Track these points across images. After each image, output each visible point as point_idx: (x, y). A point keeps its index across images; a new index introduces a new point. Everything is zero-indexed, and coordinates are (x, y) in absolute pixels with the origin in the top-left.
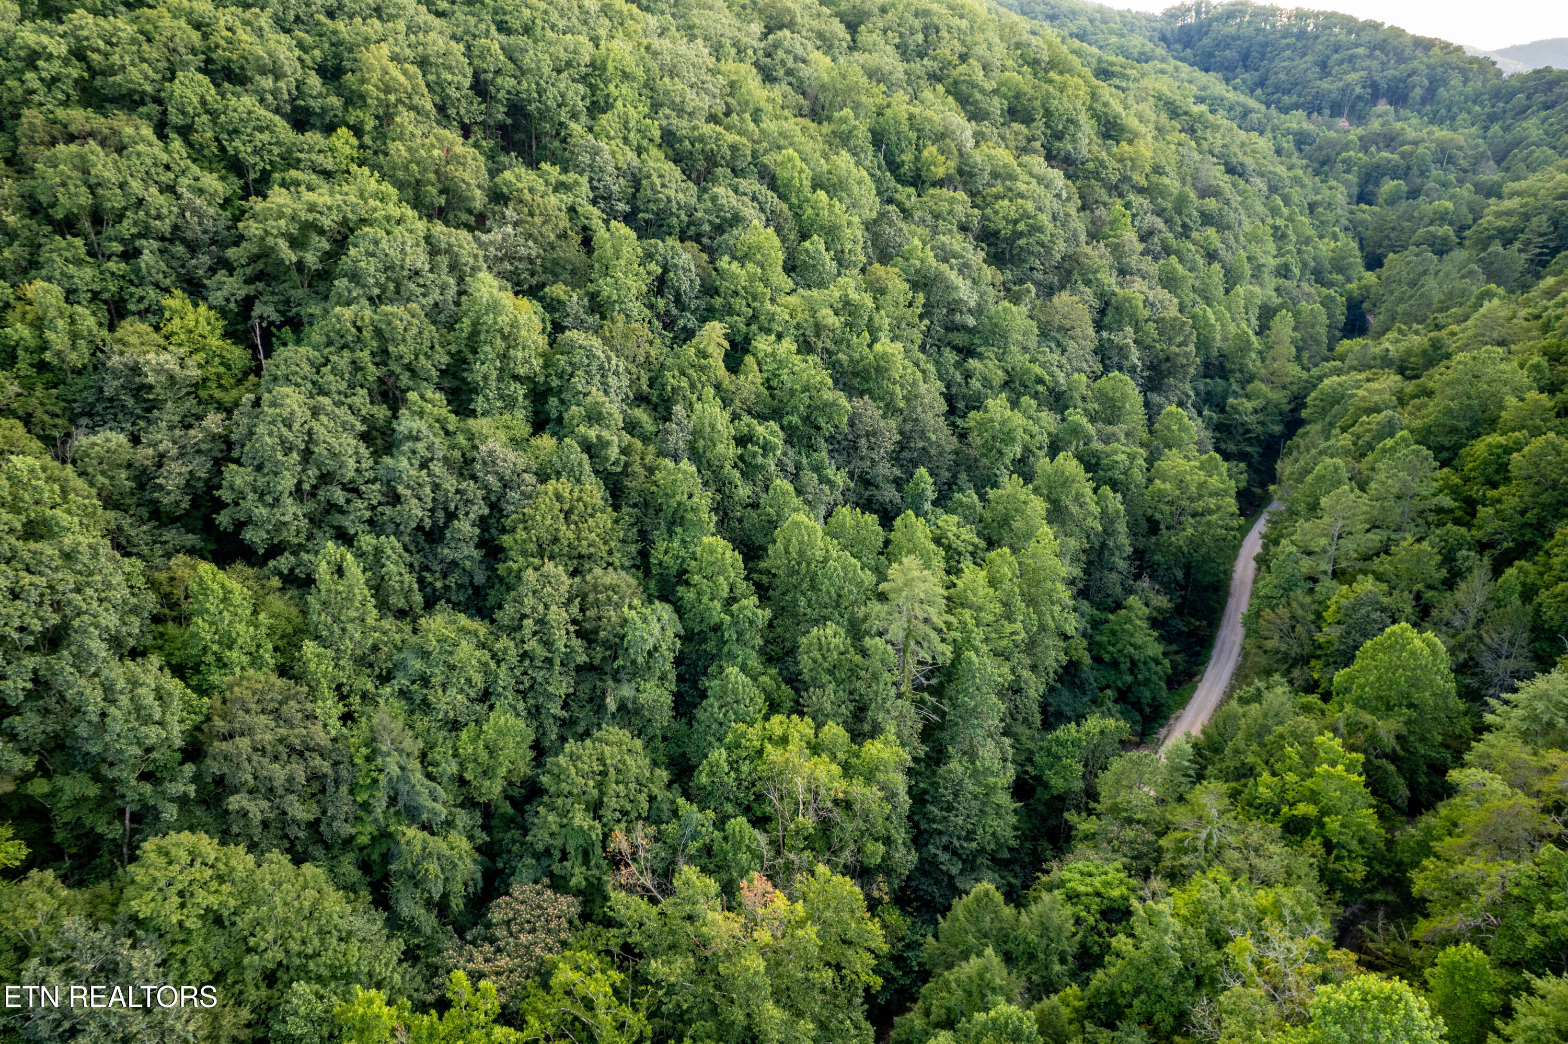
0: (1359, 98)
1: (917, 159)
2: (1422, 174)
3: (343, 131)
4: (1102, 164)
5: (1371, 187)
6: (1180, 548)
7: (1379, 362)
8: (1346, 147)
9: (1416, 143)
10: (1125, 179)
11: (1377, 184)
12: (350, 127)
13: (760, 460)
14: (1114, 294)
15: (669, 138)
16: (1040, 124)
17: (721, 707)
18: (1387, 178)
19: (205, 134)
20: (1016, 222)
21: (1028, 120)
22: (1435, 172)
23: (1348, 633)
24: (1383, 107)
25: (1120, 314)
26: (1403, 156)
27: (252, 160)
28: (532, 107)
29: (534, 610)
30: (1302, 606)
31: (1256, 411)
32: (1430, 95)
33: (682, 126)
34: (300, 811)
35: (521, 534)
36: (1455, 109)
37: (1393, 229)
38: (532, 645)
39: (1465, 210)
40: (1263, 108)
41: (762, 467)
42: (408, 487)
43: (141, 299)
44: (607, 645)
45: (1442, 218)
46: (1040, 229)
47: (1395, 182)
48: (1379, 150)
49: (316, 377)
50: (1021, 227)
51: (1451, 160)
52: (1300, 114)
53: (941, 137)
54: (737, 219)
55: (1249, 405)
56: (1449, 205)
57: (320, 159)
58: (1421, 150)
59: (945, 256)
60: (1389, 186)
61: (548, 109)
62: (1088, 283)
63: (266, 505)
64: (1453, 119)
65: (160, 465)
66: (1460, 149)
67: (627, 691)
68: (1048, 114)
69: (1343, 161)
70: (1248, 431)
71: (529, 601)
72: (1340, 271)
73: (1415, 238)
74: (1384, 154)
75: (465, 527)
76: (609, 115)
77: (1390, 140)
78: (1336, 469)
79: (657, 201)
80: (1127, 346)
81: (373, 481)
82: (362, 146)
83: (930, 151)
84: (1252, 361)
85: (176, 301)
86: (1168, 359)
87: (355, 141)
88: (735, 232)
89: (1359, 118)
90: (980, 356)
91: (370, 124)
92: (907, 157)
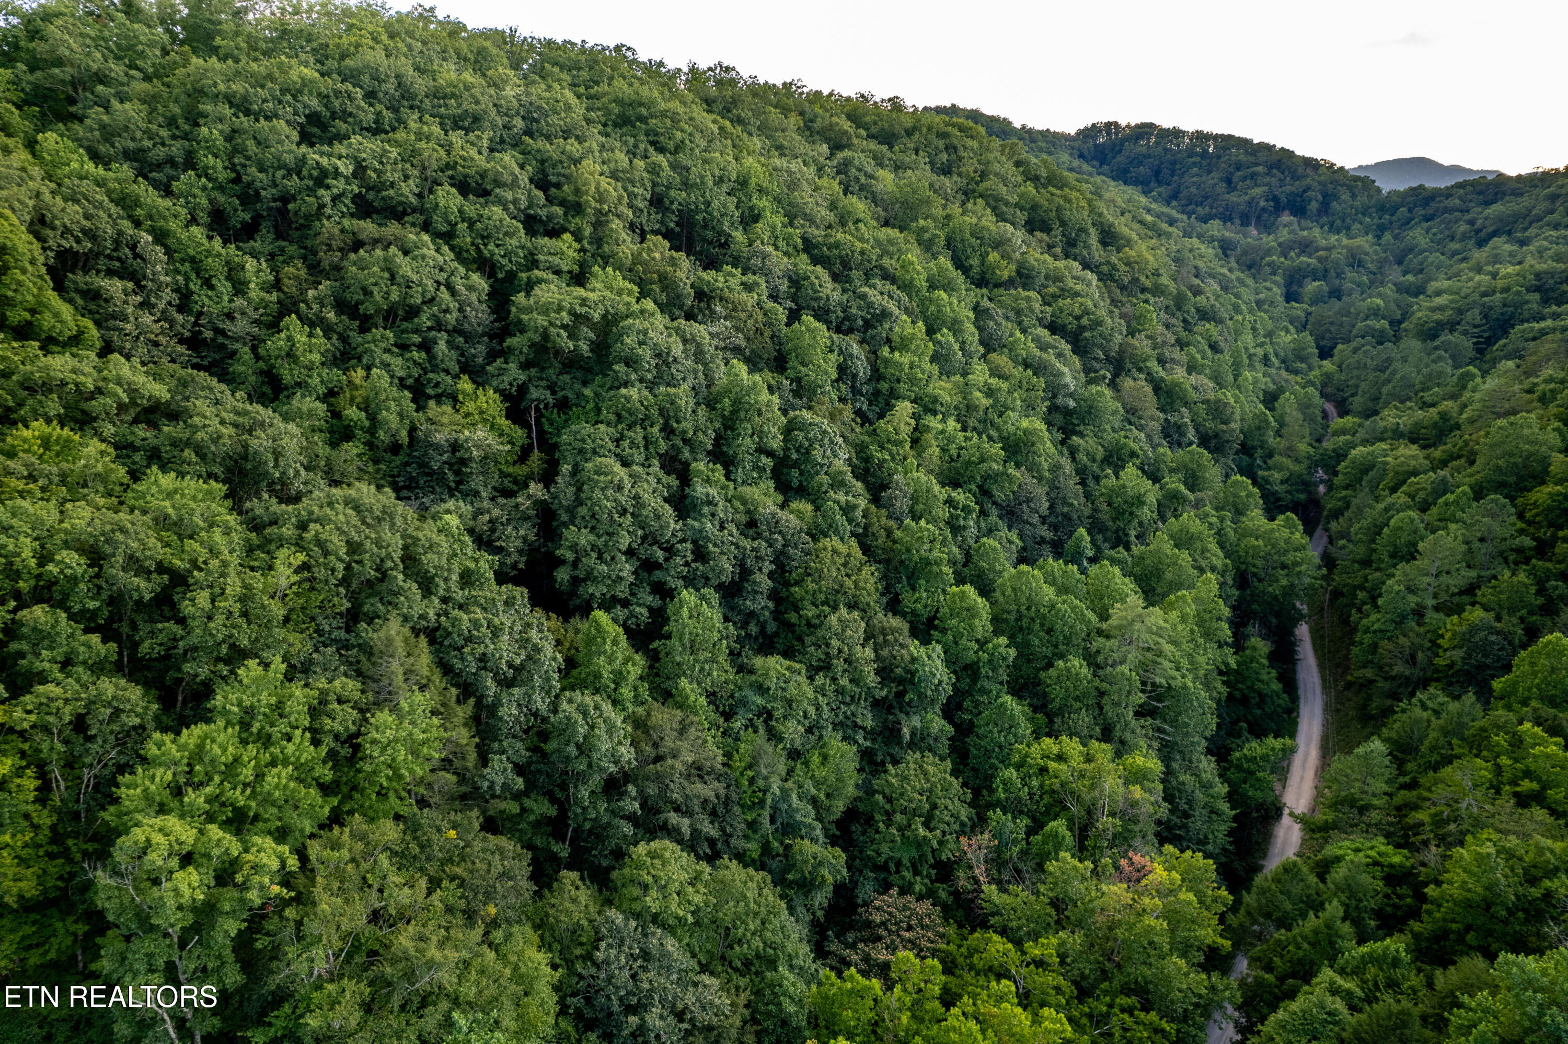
0: (1263, 209)
1: (983, 264)
2: (1338, 276)
3: (567, 236)
4: (1114, 267)
5: (1295, 288)
6: (1275, 598)
7: (1390, 434)
8: (1269, 252)
9: (1328, 249)
10: (1135, 280)
11: (1300, 285)
12: (572, 233)
13: (962, 522)
14: (1162, 378)
15: (808, 246)
16: (1057, 232)
17: (1000, 732)
18: (1308, 280)
19: (465, 238)
20: (1078, 318)
21: (1048, 230)
22: (1350, 274)
23: (1470, 656)
24: (1286, 218)
25: (1170, 397)
26: (1320, 260)
27: (504, 261)
28: (699, 217)
29: (840, 651)
30: (1418, 635)
31: (1282, 482)
32: (1325, 208)
33: (817, 234)
34: (710, 829)
35: (811, 586)
36: (1348, 220)
37: (1332, 323)
38: (844, 682)
39: (1393, 307)
40: (1185, 217)
41: (965, 528)
42: (715, 545)
43: (437, 385)
44: (901, 681)
45: (1375, 313)
46: (1099, 323)
47: (1317, 283)
48: (1298, 256)
49: (618, 451)
50: (1085, 321)
51: (1360, 264)
52: (1216, 223)
53: (998, 244)
54: (885, 314)
55: (1277, 476)
56: (1379, 301)
57: (556, 260)
58: (1334, 255)
59: (1043, 347)
60: (1312, 287)
61: (713, 218)
62: (1140, 370)
63: (606, 563)
64: (1348, 228)
65: (493, 530)
66: (1367, 254)
67: (916, 721)
68: (1063, 223)
69: (1269, 265)
70: (1279, 499)
71: (835, 643)
72: (1302, 360)
73: (1354, 332)
74: (1304, 259)
75: (762, 581)
76: (759, 225)
77: (1306, 247)
78: (1412, 521)
79: (818, 299)
80: (1185, 424)
81: (683, 540)
82: (582, 250)
83: (994, 256)
84: (1271, 440)
85: (465, 384)
86: (1216, 436)
87: (576, 246)
88: (887, 326)
89: (1268, 228)
90: (1081, 435)
91: (588, 231)
92: (975, 262)
